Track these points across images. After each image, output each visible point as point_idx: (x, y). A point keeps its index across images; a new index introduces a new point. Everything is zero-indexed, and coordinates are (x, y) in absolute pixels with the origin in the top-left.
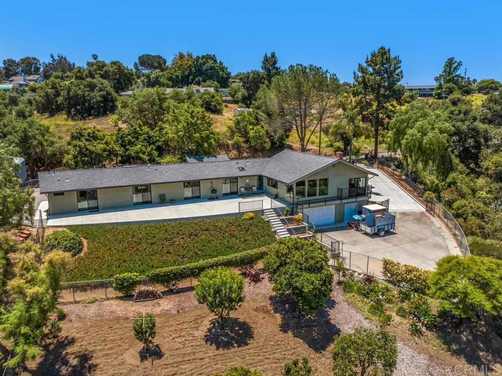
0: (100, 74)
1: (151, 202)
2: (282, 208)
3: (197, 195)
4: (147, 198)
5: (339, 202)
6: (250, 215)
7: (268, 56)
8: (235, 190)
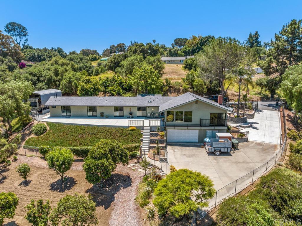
0: (140, 50)
1: (96, 116)
2: (157, 127)
3: (122, 115)
4: (95, 114)
5: (199, 128)
6: (133, 128)
7: (252, 34)
8: (144, 114)
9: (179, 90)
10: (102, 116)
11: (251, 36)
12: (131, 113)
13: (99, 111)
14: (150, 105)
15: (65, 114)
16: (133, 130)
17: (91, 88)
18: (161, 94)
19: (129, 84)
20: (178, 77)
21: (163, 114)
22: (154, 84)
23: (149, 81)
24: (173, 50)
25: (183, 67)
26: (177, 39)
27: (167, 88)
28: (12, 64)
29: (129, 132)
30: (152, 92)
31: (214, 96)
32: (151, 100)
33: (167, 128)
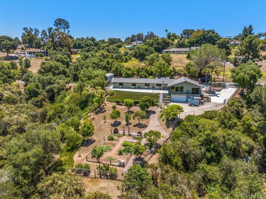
1: (136, 88)
2: (166, 94)
3: (149, 88)
4: (135, 87)
5: (186, 95)
6: (155, 94)
7: (246, 27)
8: (160, 88)
9: (181, 74)
10: (139, 88)
11: (245, 29)
12: (153, 87)
13: (137, 85)
14: (163, 83)
15: (120, 87)
16: (155, 95)
17: (131, 73)
18: (169, 77)
19: (151, 71)
20: (182, 65)
21: (169, 87)
22: (166, 72)
23: (163, 70)
24: (181, 42)
25: (186, 56)
26: (185, 30)
27: (174, 73)
28: (68, 52)
29: (153, 95)
30: (164, 76)
31: (202, 78)
32: (163, 81)
33: (171, 94)
